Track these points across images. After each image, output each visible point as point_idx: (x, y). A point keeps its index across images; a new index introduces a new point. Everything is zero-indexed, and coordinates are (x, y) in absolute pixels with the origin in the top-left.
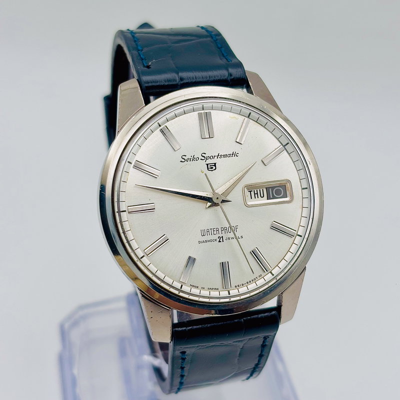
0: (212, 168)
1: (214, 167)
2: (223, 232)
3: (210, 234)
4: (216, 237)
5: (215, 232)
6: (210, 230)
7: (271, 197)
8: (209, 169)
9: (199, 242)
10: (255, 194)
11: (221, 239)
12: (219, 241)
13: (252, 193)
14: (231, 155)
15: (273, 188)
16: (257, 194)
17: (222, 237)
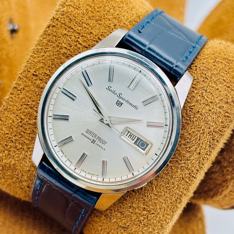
0: (119, 104)
1: (120, 105)
2: (98, 139)
3: (91, 135)
4: (92, 138)
5: (94, 136)
6: (92, 133)
7: (137, 144)
8: (117, 104)
9: (82, 134)
10: (130, 135)
11: (93, 142)
12: (92, 142)
13: (129, 134)
14: (134, 106)
15: (141, 140)
16: (131, 136)
17: (95, 141)
